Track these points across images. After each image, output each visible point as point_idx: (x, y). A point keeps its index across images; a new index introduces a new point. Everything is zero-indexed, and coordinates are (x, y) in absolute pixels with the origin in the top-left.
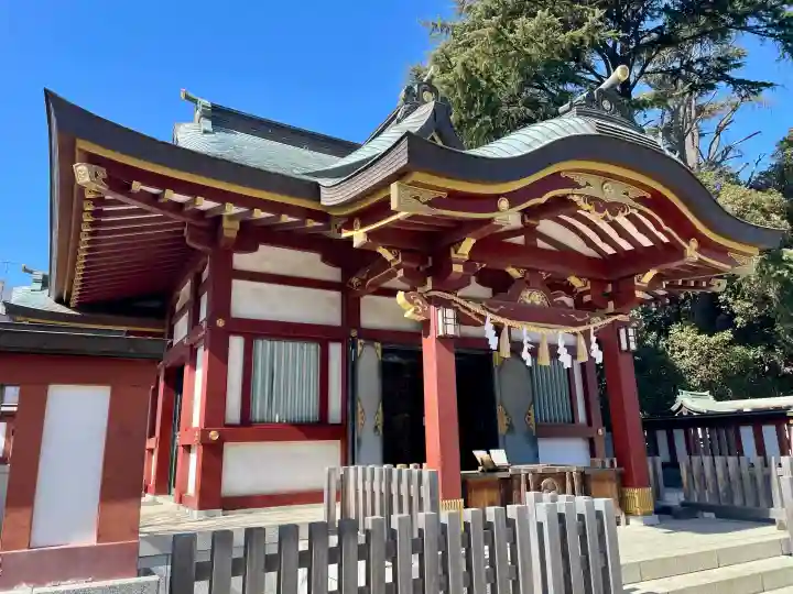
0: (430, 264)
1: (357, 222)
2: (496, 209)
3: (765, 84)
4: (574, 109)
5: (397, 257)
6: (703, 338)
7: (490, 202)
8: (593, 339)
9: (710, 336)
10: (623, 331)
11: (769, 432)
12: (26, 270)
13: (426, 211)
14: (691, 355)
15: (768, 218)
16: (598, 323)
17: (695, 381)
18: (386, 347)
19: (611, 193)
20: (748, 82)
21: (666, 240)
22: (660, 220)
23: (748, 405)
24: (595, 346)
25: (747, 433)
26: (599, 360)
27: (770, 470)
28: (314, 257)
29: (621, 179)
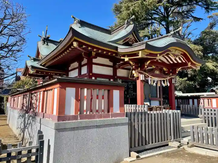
0: (139, 65)
1: (126, 56)
2: (157, 56)
3: (201, 19)
4: (172, 36)
5: (134, 64)
6: (181, 79)
7: (156, 55)
8: (168, 81)
9: (183, 79)
10: (173, 80)
11: (196, 101)
12: (29, 56)
13: (146, 57)
14: (178, 83)
15: (198, 52)
16: (169, 78)
17: (178, 89)
18: (123, 80)
19: (177, 53)
20: (197, 18)
21: (184, 62)
22: (184, 58)
23: (189, 95)
24: (168, 83)
25: (191, 101)
26: (169, 85)
27: (199, 108)
28: (108, 60)
29: (179, 50)
